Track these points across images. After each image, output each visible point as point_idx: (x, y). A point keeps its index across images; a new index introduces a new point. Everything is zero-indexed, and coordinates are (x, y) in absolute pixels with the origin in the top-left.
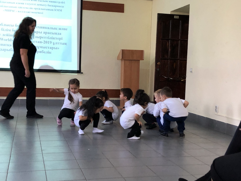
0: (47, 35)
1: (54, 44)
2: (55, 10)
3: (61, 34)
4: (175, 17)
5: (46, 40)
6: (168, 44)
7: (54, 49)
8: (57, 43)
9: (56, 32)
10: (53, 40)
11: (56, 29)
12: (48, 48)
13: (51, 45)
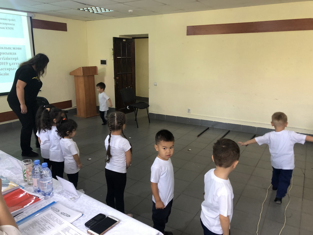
0: (2, 56)
1: (10, 65)
2: (6, 28)
3: (15, 54)
7: (11, 71)
8: (14, 64)
9: (11, 52)
10: (8, 60)
11: (10, 48)
12: (5, 70)
13: (8, 66)
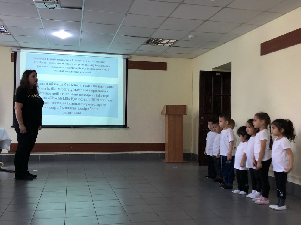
0: (95, 93)
1: (101, 101)
2: (102, 70)
3: (107, 92)
4: (216, 74)
5: (93, 97)
6: (210, 99)
7: (101, 106)
8: (104, 100)
9: (103, 90)
10: (100, 97)
11: (103, 87)
12: (96, 105)
13: (99, 102)
